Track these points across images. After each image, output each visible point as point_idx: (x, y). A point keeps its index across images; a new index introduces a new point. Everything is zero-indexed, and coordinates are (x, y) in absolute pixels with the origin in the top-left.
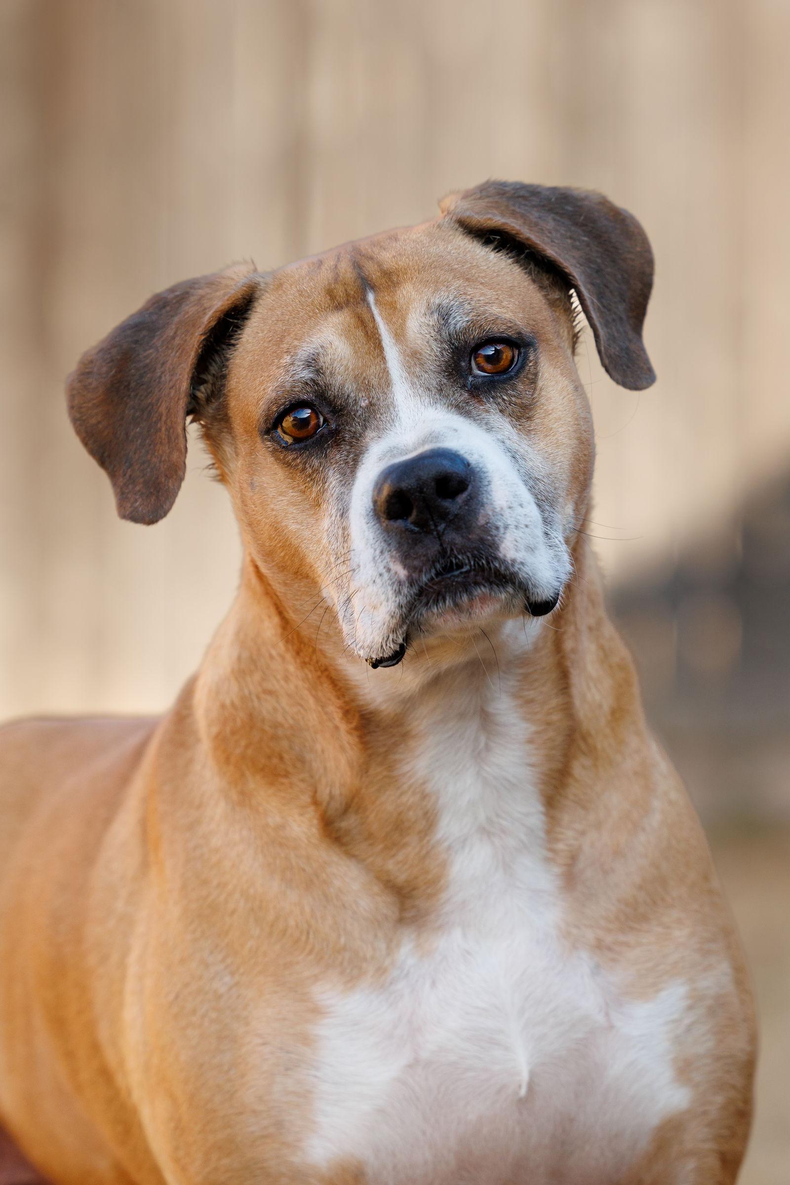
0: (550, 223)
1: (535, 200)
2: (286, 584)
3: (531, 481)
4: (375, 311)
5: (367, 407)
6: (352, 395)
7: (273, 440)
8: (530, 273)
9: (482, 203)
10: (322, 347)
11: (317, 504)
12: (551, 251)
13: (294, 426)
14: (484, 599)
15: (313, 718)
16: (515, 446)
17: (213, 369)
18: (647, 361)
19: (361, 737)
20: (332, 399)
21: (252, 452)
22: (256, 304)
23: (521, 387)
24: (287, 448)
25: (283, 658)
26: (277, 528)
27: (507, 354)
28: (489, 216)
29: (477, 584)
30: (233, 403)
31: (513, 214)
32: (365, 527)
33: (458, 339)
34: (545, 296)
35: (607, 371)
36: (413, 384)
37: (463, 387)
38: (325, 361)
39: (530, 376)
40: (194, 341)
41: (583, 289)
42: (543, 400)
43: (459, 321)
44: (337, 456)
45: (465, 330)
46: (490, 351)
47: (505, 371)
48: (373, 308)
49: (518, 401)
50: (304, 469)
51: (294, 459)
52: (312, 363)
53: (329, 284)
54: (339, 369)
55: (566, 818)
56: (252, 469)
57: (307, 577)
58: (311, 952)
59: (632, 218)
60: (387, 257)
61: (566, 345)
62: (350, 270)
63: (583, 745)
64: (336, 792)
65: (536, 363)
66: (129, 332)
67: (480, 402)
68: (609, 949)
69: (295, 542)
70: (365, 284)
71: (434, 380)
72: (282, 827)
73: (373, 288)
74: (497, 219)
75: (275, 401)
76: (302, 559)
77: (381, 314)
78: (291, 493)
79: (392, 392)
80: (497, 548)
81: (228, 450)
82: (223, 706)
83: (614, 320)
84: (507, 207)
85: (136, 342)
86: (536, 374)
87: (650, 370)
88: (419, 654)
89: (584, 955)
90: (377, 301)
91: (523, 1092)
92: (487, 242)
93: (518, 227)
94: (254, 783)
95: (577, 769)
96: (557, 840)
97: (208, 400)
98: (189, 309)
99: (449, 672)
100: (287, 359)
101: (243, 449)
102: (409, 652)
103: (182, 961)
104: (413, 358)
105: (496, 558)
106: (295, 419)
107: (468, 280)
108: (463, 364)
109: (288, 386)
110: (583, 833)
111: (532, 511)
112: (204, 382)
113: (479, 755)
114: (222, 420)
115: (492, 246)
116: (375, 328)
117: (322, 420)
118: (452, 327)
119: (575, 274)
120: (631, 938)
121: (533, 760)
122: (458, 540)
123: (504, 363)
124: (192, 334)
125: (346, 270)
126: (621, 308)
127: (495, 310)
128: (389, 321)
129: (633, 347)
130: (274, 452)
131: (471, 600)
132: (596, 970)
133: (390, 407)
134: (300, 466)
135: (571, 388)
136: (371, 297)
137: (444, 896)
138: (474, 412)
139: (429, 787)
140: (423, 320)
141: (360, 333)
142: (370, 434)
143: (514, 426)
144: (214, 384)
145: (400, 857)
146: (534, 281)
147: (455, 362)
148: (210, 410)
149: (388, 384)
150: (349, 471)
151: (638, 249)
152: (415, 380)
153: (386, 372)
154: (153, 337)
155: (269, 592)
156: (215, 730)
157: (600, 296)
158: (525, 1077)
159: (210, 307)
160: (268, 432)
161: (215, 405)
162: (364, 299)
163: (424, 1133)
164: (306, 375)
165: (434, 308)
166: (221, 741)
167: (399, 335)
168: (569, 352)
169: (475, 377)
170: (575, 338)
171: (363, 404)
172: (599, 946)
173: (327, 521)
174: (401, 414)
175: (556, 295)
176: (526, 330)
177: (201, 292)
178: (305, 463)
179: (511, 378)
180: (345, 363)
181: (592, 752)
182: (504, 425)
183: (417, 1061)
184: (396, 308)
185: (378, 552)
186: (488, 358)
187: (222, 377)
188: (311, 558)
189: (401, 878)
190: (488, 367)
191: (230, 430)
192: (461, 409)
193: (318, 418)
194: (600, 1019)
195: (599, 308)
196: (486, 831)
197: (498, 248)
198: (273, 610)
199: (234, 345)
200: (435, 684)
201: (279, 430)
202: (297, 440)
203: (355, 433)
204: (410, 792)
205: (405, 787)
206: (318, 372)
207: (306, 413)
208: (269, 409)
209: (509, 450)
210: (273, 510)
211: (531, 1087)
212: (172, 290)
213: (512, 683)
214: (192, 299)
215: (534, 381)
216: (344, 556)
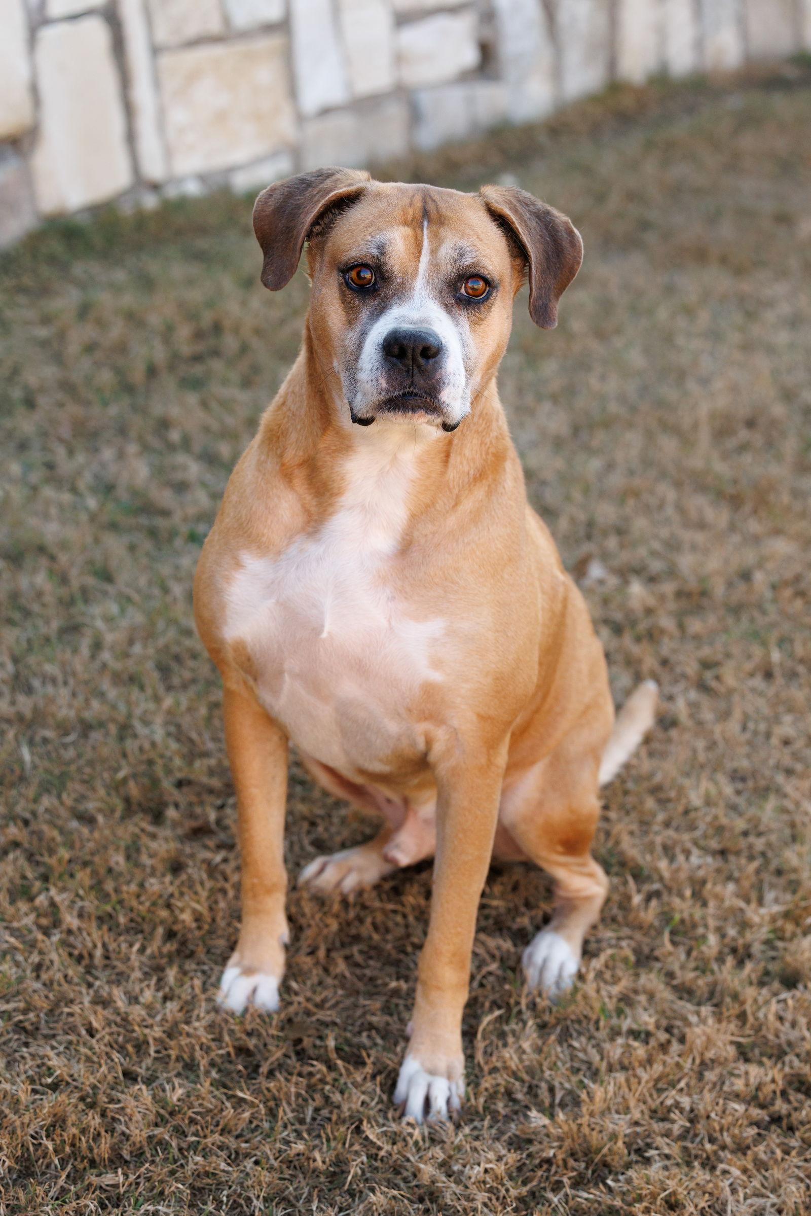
0: (533, 223)
3: (466, 358)
4: (425, 234)
5: (400, 284)
6: (396, 273)
7: (342, 277)
8: (509, 246)
9: (503, 198)
10: (390, 241)
12: (526, 239)
13: (357, 277)
16: (466, 339)
17: (326, 220)
20: (384, 271)
21: (329, 275)
22: (362, 198)
23: (482, 309)
24: (348, 287)
27: (483, 288)
28: (502, 206)
31: (516, 211)
32: (374, 351)
33: (462, 270)
34: (513, 263)
36: (428, 282)
37: (455, 296)
38: (389, 249)
41: (533, 266)
43: (468, 260)
44: (372, 303)
45: (468, 267)
48: (425, 231)
49: (478, 315)
50: (351, 302)
51: (349, 293)
52: (382, 248)
53: (406, 206)
54: (394, 255)
56: (324, 281)
57: (328, 350)
60: (444, 206)
62: (421, 203)
67: (459, 308)
70: (425, 214)
71: (440, 286)
73: (429, 220)
74: (507, 209)
75: (352, 257)
76: (330, 341)
77: (428, 236)
78: (337, 307)
79: (416, 281)
80: (439, 393)
84: (515, 205)
86: (492, 304)
90: (428, 228)
92: (495, 220)
93: (514, 219)
97: (317, 234)
100: (369, 238)
104: (435, 265)
105: (436, 398)
107: (479, 238)
108: (458, 284)
109: (363, 252)
112: (319, 224)
114: (320, 249)
115: (496, 224)
116: (422, 241)
117: (373, 280)
118: (463, 262)
119: (532, 257)
122: (422, 382)
123: (480, 291)
126: (552, 282)
127: (486, 260)
128: (431, 240)
129: (549, 305)
130: (340, 285)
131: (413, 415)
133: (412, 289)
134: (350, 300)
136: (426, 225)
138: (453, 312)
140: (450, 251)
141: (413, 243)
142: (395, 299)
143: (470, 327)
147: (454, 282)
148: (316, 240)
149: (415, 274)
150: (376, 314)
151: (575, 254)
152: (430, 280)
153: (417, 269)
158: (326, 628)
160: (341, 271)
161: (320, 238)
162: (423, 225)
164: (375, 252)
165: (458, 247)
167: (434, 252)
169: (461, 294)
171: (398, 282)
173: (353, 333)
174: (415, 296)
175: (519, 264)
176: (496, 278)
178: (353, 299)
179: (479, 301)
180: (398, 254)
182: (466, 327)
184: (438, 236)
185: (375, 368)
188: (333, 344)
190: (470, 290)
191: (322, 256)
192: (448, 308)
193: (371, 278)
197: (499, 225)
201: (348, 274)
203: (387, 294)
206: (382, 254)
208: (347, 260)
209: (462, 340)
210: (325, 309)
214: (334, 178)
215: (490, 308)
216: (356, 357)
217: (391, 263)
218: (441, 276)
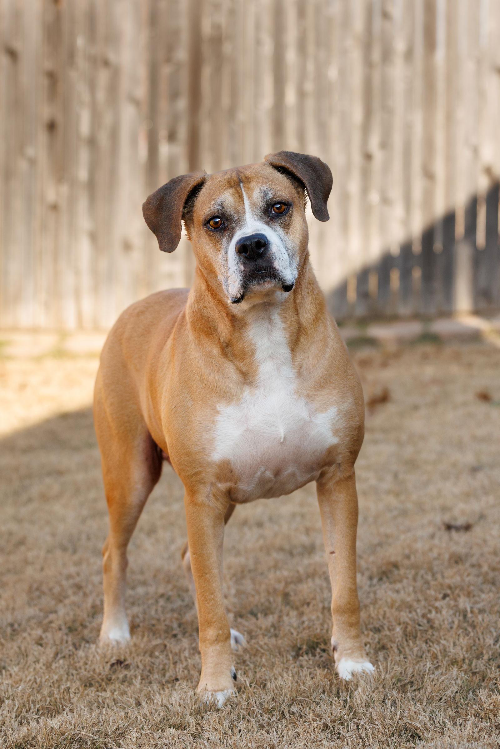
0: (300, 166)
1: (297, 158)
2: (208, 274)
4: (243, 189)
5: (237, 219)
6: (233, 215)
7: (207, 227)
8: (292, 182)
9: (279, 158)
10: (225, 199)
11: (219, 250)
12: (299, 175)
13: (214, 224)
14: (268, 282)
15: (217, 315)
16: (283, 237)
17: (189, 204)
18: (327, 213)
19: (231, 323)
20: (227, 216)
21: (199, 231)
22: (205, 184)
23: (286, 218)
24: (211, 230)
25: (208, 296)
26: (206, 256)
27: (283, 207)
28: (280, 162)
29: (266, 277)
30: (195, 215)
31: (289, 162)
33: (269, 202)
34: (296, 190)
35: (314, 214)
37: (268, 217)
38: (225, 204)
39: (290, 215)
40: (185, 194)
41: (308, 188)
42: (293, 223)
43: (270, 196)
44: (226, 234)
45: (272, 199)
46: (279, 206)
47: (282, 213)
48: (242, 188)
49: (285, 223)
50: (215, 238)
51: (213, 234)
52: (221, 204)
53: (229, 180)
54: (229, 206)
55: (298, 354)
56: (199, 236)
57: (214, 272)
58: (217, 393)
59: (327, 166)
60: (248, 173)
61: (302, 206)
62: (236, 176)
63: (303, 332)
64: (225, 339)
65: (292, 211)
66: (163, 190)
67: (273, 222)
68: (311, 397)
69: (211, 261)
70: (240, 181)
71: (259, 213)
72: (210, 352)
73: (242, 182)
74: (283, 164)
75: (208, 215)
76: (213, 267)
77: (244, 190)
78: (211, 245)
79: (246, 216)
80: (272, 264)
81: (192, 230)
82: (193, 312)
83: (318, 199)
84: (287, 160)
85: (165, 194)
86: (292, 215)
87: (328, 216)
88: (248, 299)
89: (303, 399)
90: (243, 186)
91: (282, 440)
92: (279, 171)
93: (289, 167)
94: (203, 337)
95: (302, 339)
96: (295, 362)
97: (187, 213)
98: (183, 184)
99: (257, 305)
100: (213, 202)
101: (197, 230)
102: (246, 298)
103: (177, 396)
104: (254, 205)
105: (273, 269)
106: (214, 222)
107: (272, 182)
108: (269, 210)
109: (213, 210)
110: (304, 360)
111: (286, 256)
113: (269, 332)
114: (191, 220)
115: (280, 173)
116: (242, 193)
117: (222, 222)
118: (267, 197)
119: (306, 183)
120: (319, 393)
121: (286, 336)
122: (261, 261)
123: (282, 210)
124: (184, 192)
125: (234, 175)
126: (321, 195)
127: (281, 193)
128: (247, 193)
129: (323, 208)
130: (206, 232)
131: (264, 282)
132: (307, 403)
133: (244, 220)
134: (214, 237)
135: (301, 220)
136: (242, 185)
137: (258, 377)
138: (271, 225)
139: (253, 342)
140: (258, 194)
141: (237, 195)
142: (237, 228)
143: (283, 231)
144: (189, 209)
145: (244, 362)
146: (293, 185)
147: (267, 209)
148: (188, 216)
149: (244, 212)
150: (229, 239)
151: (328, 177)
152: (253, 212)
153: (244, 209)
154: (171, 193)
155: (203, 276)
156: (191, 320)
157: (314, 191)
158: (283, 437)
159: (190, 184)
160: (205, 225)
161: (189, 215)
162: (240, 185)
163: (250, 451)
164: (219, 208)
165: (262, 191)
166: (193, 324)
167: (250, 198)
168: (303, 208)
169: (272, 214)
170: (305, 204)
171: (236, 218)
172: (308, 396)
173: (221, 256)
174: (248, 223)
175: (299, 189)
176: (290, 200)
177: (187, 179)
178: (216, 236)
179: (284, 215)
180: (231, 204)
181: (307, 334)
182: (281, 231)
183: (248, 429)
184: (249, 189)
185: (236, 262)
186: (277, 208)
187: (192, 207)
188: (215, 266)
189: (244, 369)
190: (277, 211)
191: (193, 224)
192: (267, 223)
193: (221, 222)
194: (308, 419)
195: (313, 195)
196: (271, 357)
197: (282, 173)
198: (204, 281)
199: (197, 197)
200: (254, 307)
201: (209, 224)
202: (215, 228)
203: (232, 227)
204: (246, 343)
205: (245, 340)
206: (223, 207)
207: (218, 220)
208: (206, 217)
210: (205, 250)
211: (284, 438)
212: (177, 178)
213: (278, 311)
214: (184, 181)
215: (291, 217)
216: (226, 266)
217: (229, 210)
218: (259, 209)
